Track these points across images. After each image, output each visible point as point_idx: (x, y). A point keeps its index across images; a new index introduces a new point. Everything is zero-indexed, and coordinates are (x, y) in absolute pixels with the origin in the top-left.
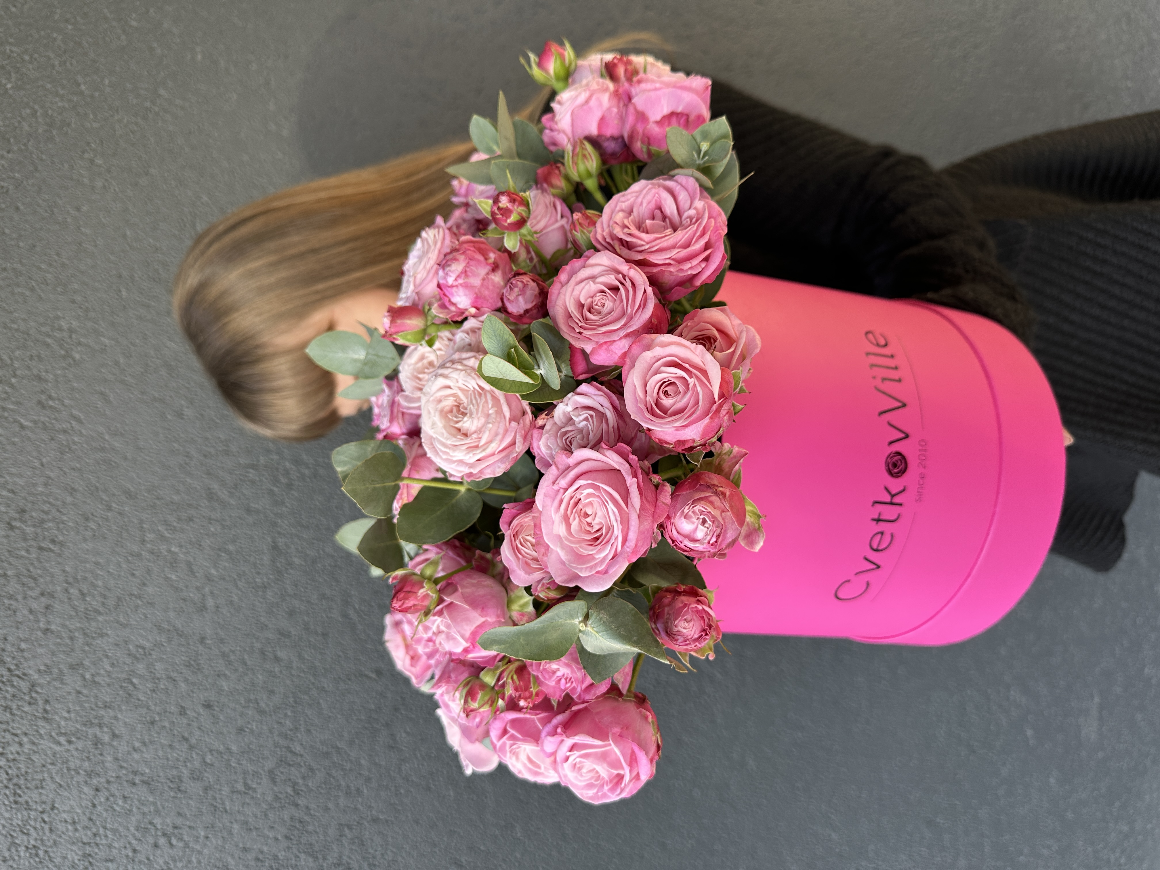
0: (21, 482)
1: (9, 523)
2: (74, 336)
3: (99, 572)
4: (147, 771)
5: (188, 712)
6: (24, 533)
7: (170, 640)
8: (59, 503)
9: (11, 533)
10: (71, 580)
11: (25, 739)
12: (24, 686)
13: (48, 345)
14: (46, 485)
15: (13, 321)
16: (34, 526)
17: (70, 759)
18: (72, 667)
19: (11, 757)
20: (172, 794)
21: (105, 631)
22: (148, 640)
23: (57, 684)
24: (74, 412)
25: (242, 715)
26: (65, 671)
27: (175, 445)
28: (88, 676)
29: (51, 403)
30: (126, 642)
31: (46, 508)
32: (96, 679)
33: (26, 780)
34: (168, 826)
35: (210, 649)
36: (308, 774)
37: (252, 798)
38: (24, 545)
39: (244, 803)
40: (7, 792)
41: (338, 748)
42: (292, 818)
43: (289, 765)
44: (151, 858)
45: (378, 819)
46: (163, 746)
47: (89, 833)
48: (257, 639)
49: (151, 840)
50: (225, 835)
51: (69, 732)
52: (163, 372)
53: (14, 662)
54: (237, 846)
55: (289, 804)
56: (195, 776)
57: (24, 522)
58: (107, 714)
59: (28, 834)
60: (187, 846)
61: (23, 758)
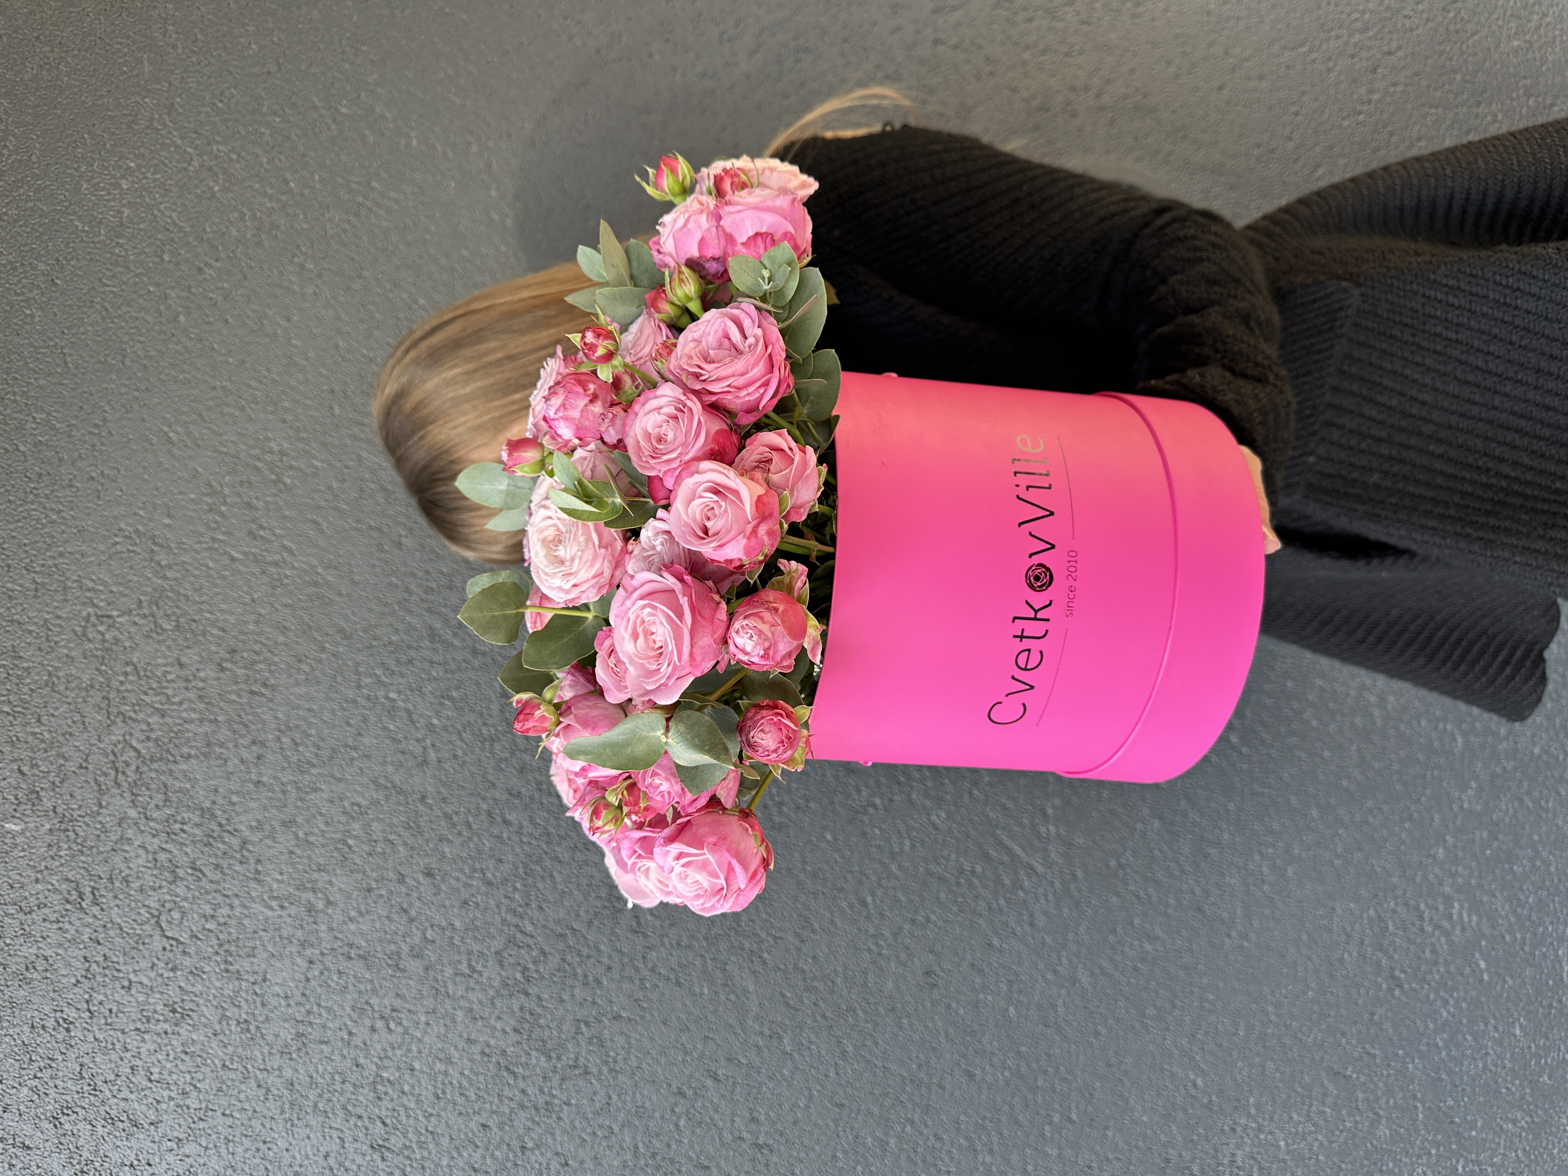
0: (232, 619)
1: (219, 665)
2: (285, 459)
3: (312, 720)
4: (364, 944)
5: (407, 880)
6: (235, 676)
7: (387, 798)
8: (270, 643)
10: (283, 727)
11: (236, 902)
12: (235, 842)
13: (258, 469)
14: (257, 622)
15: (222, 444)
16: (245, 668)
17: (283, 925)
18: (284, 824)
19: (222, 920)
20: (390, 972)
21: (318, 785)
22: (364, 796)
23: (269, 842)
24: (286, 543)
25: (467, 885)
26: (278, 828)
27: (394, 579)
28: (301, 834)
29: (261, 533)
30: (341, 799)
31: (257, 648)
32: (310, 839)
33: (237, 946)
34: (386, 1007)
35: (432, 809)
36: (540, 959)
37: (478, 982)
38: (235, 688)
39: (468, 988)
40: (218, 959)
41: (574, 929)
42: (521, 1009)
43: (519, 947)
44: (368, 1042)
45: (620, 1017)
46: (380, 917)
47: (302, 1010)
48: (483, 799)
49: (368, 1023)
50: (448, 1022)
51: (281, 896)
52: (380, 498)
53: (226, 816)
54: (461, 1036)
55: (518, 991)
56: (416, 954)
57: (235, 663)
58: (321, 878)
59: (239, 1007)
60: (406, 1032)
61: (234, 922)
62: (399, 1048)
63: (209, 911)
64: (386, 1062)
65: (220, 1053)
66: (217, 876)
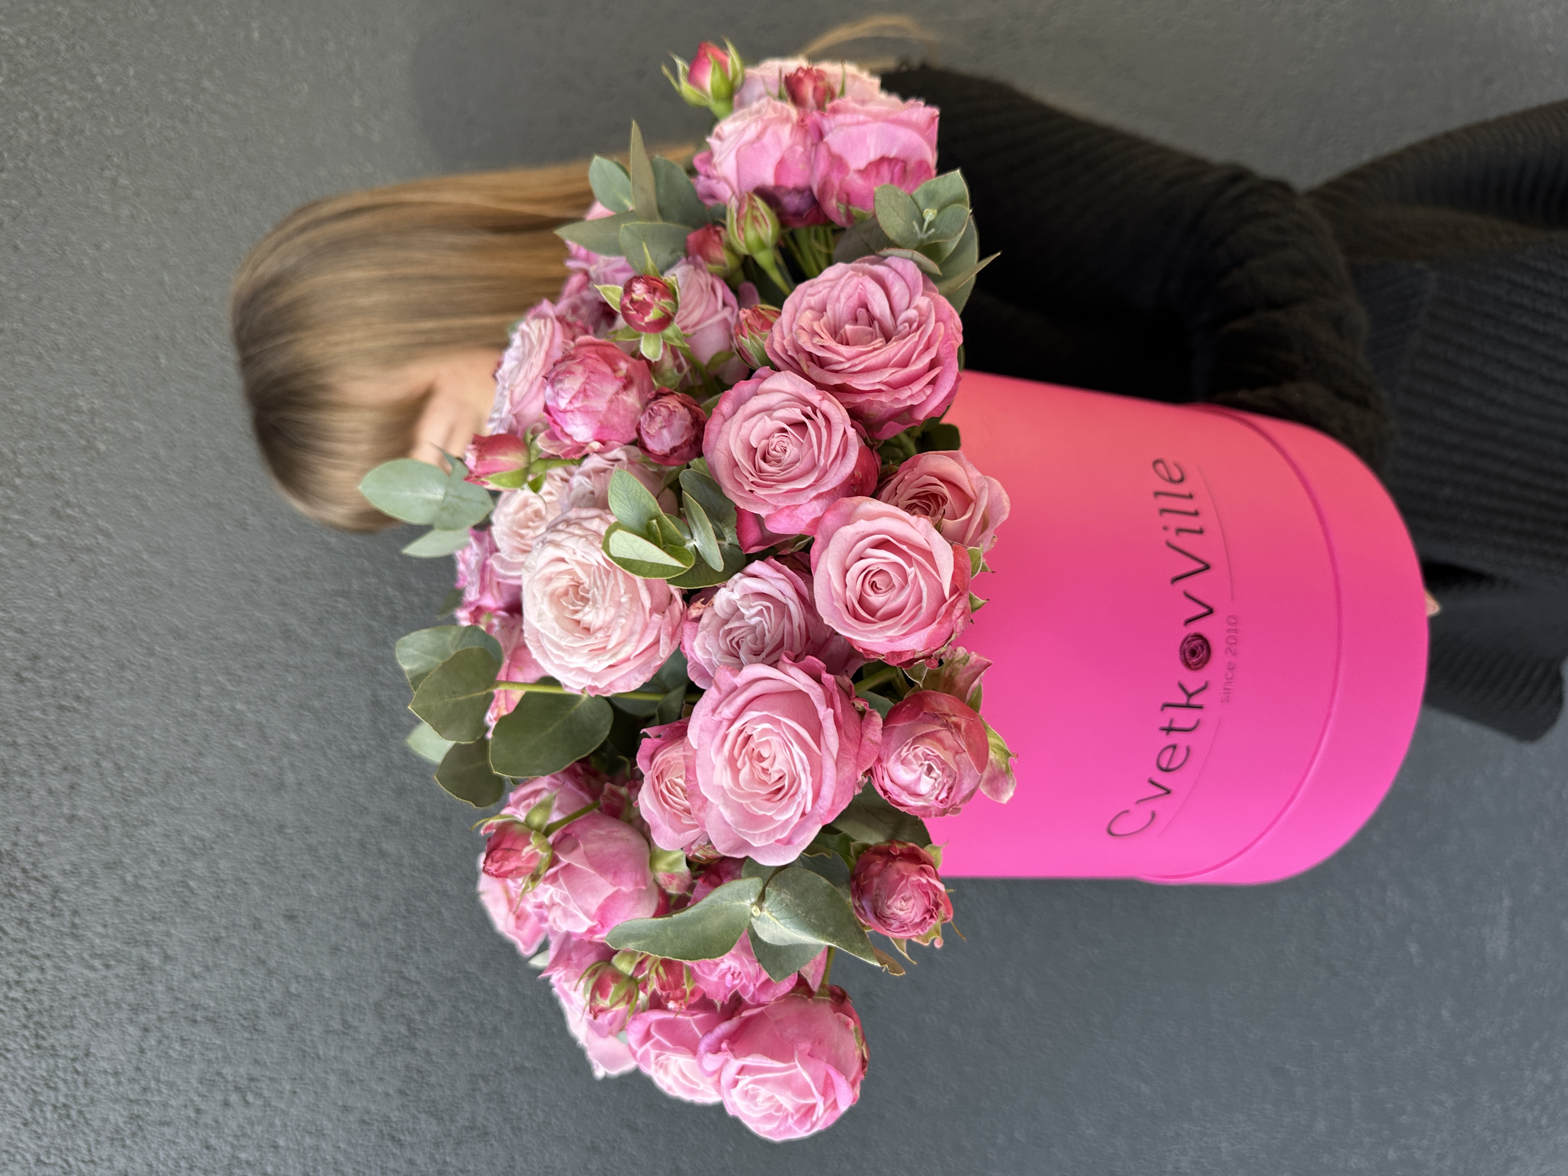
0: (32, 618)
1: (17, 674)
2: (97, 420)
3: (140, 739)
4: (212, 1004)
5: (265, 925)
6: (39, 688)
7: (237, 830)
8: (84, 646)
9: (20, 687)
10: (102, 749)
11: (48, 963)
12: (44, 891)
13: (62, 433)
14: (65, 622)
15: (14, 401)
16: (51, 677)
17: (109, 988)
18: (109, 867)
19: (30, 986)
20: (246, 1035)
21: (150, 817)
22: (208, 829)
23: (88, 889)
24: (100, 523)
25: (337, 928)
26: (99, 871)
27: (236, 565)
28: (129, 878)
29: (69, 511)
30: (179, 833)
31: (67, 652)
32: (140, 883)
33: (51, 1016)
34: (242, 1077)
35: (292, 840)
36: (427, 1008)
37: (354, 1039)
38: (38, 703)
39: (342, 1047)
40: (27, 1033)
41: (467, 972)
42: (407, 1067)
43: (402, 996)
44: (221, 1119)
45: (523, 1067)
46: (231, 971)
47: (137, 1087)
48: (355, 826)
49: (219, 1096)
50: (319, 1089)
51: (106, 953)
52: (219, 467)
53: (31, 860)
55: (403, 1047)
56: (278, 1012)
57: (37, 672)
58: (156, 930)
59: (56, 1089)
60: (267, 1104)
61: (45, 988)
62: (259, 1123)
63: (12, 975)
64: (243, 1142)
65: (32, 1146)
66: (23, 933)
